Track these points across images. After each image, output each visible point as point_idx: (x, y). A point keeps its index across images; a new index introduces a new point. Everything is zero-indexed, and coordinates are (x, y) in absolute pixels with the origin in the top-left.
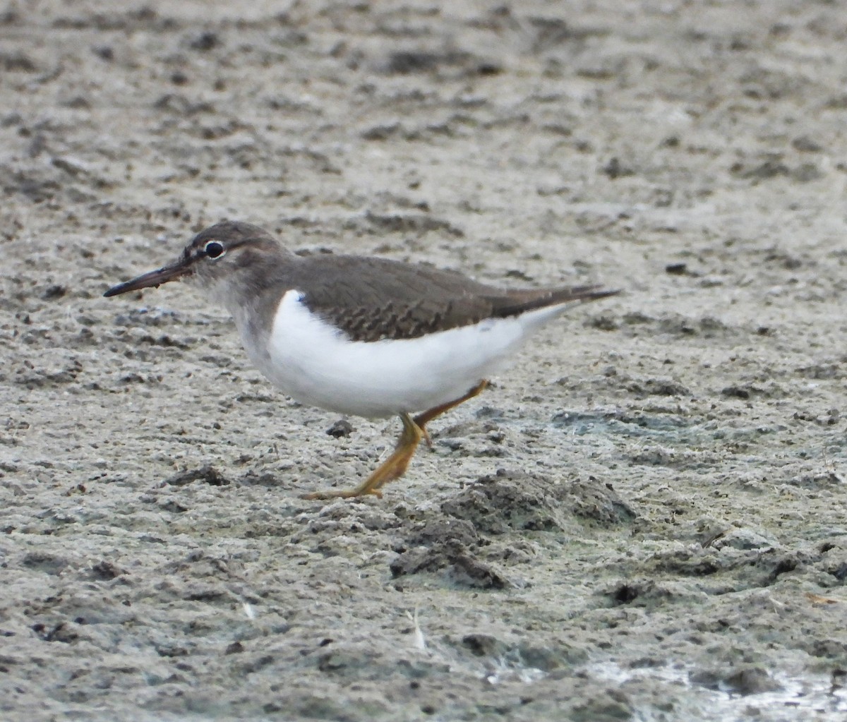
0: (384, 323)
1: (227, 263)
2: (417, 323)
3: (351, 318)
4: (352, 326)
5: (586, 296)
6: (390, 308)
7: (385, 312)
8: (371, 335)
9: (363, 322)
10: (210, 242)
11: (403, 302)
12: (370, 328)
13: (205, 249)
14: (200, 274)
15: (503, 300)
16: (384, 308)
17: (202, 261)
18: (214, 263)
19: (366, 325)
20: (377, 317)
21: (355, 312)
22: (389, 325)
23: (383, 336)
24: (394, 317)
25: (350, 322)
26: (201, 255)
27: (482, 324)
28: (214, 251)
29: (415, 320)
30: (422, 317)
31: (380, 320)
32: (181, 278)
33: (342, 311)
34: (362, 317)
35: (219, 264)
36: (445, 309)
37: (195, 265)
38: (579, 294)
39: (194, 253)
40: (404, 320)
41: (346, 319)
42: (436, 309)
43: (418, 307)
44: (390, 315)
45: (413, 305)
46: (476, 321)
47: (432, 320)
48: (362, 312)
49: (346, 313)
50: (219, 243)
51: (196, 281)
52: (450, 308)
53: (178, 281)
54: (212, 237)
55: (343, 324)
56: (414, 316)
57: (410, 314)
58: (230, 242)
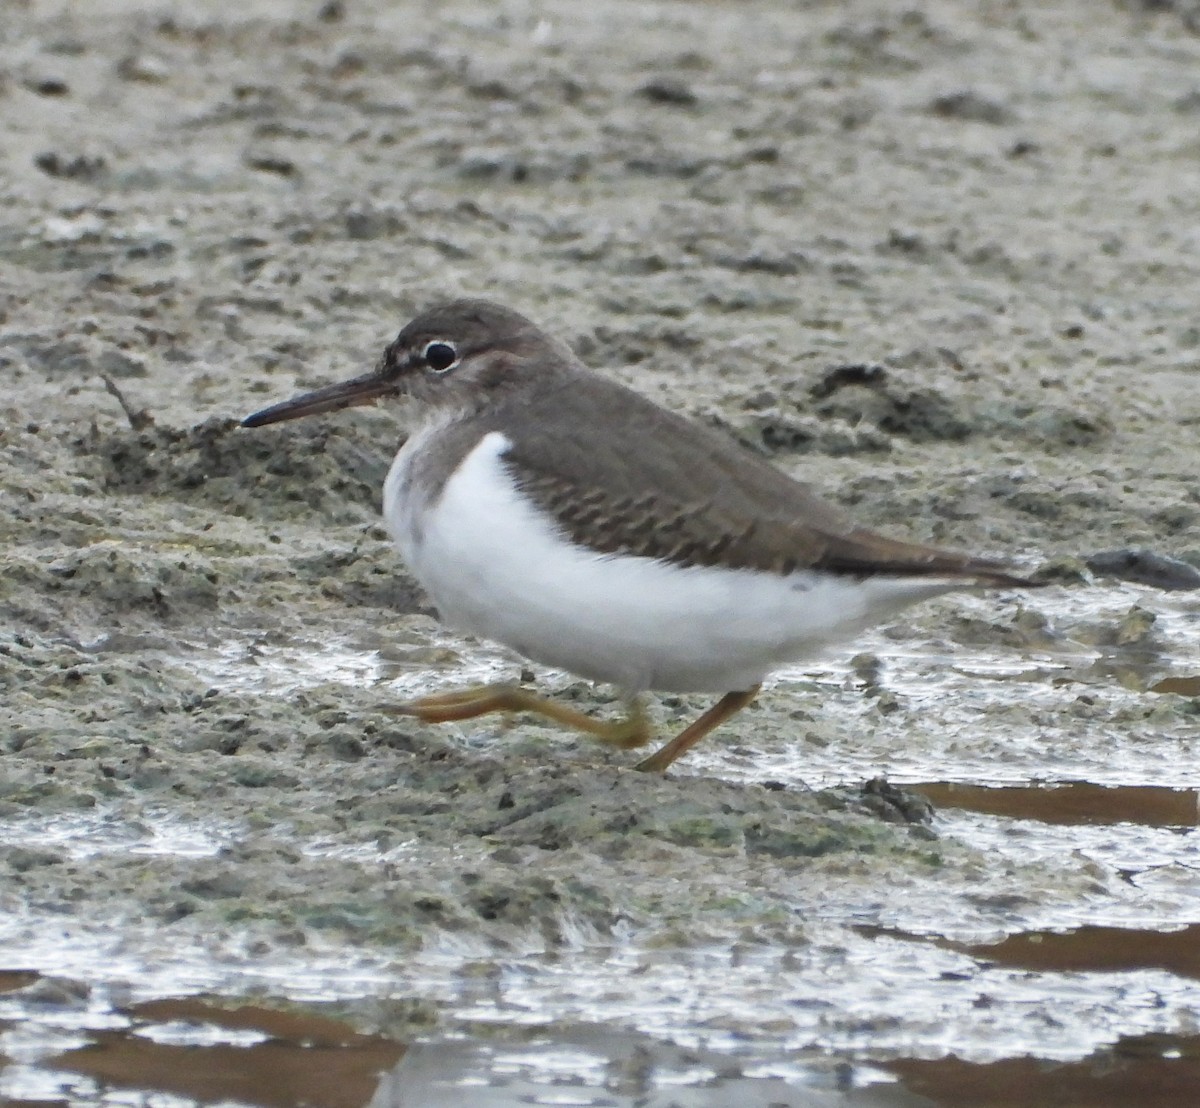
0: (632, 526)
1: (461, 382)
2: (687, 541)
3: (577, 503)
4: (578, 516)
5: (992, 576)
6: (650, 503)
7: (640, 507)
8: (603, 540)
9: (596, 514)
10: (432, 343)
11: (674, 501)
12: (604, 527)
13: (424, 354)
14: (414, 394)
15: (846, 543)
16: (638, 501)
17: (418, 375)
18: (438, 380)
19: (600, 521)
20: (622, 513)
21: (589, 495)
22: (639, 531)
23: (623, 549)
24: (652, 522)
25: (574, 510)
26: (416, 364)
27: (796, 577)
28: (440, 358)
29: (686, 535)
30: (700, 534)
31: (626, 519)
32: (379, 401)
33: (567, 489)
34: (596, 507)
35: (447, 382)
36: (742, 531)
37: (406, 380)
38: (979, 569)
39: (404, 358)
40: (666, 529)
41: (570, 503)
42: (727, 528)
43: (697, 515)
44: (646, 515)
45: (690, 509)
46: (788, 568)
47: (714, 544)
48: (600, 498)
49: (572, 493)
50: (449, 344)
51: (407, 408)
52: (752, 531)
53: (375, 405)
54: (437, 333)
55: (561, 509)
56: (686, 527)
57: (680, 522)
58: (467, 343)
